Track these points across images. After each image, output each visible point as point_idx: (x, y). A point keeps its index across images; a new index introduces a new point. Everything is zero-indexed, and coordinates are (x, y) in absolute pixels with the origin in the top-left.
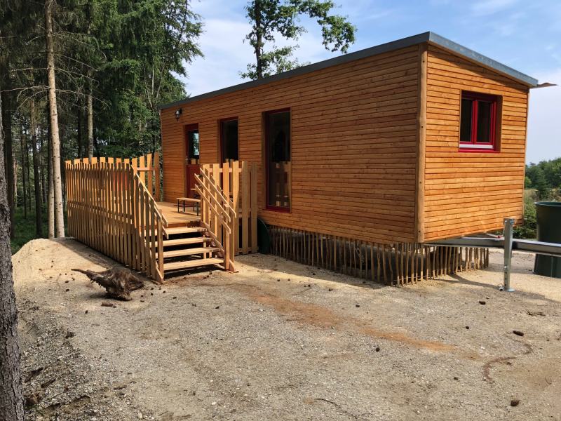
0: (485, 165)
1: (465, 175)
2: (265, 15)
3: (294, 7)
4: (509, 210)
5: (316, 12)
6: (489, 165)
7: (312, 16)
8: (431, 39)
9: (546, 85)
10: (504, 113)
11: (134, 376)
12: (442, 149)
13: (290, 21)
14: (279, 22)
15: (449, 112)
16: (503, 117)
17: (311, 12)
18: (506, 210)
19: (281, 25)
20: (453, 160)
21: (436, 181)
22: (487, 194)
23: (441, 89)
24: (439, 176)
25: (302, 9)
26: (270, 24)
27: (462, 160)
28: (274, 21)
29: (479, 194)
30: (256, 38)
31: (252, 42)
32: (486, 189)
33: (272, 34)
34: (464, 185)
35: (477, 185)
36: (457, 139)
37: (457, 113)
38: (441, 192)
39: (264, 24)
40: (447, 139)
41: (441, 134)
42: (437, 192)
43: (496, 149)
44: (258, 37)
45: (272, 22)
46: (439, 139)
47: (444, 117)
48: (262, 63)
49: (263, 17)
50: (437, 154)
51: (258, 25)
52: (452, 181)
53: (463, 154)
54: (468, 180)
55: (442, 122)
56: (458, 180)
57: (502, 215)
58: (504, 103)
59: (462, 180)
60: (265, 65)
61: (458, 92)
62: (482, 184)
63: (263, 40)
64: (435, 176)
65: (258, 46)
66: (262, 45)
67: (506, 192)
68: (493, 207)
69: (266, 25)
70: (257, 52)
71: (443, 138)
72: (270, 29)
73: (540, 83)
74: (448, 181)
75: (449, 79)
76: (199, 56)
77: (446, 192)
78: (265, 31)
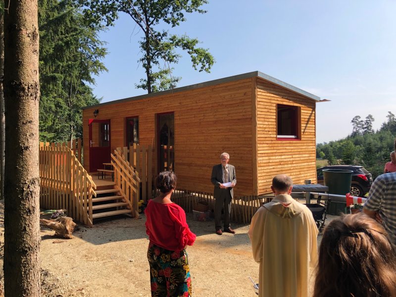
0: (292, 148)
1: (282, 154)
2: (152, 48)
3: (172, 43)
4: (309, 174)
5: (187, 47)
6: (295, 147)
7: (184, 49)
8: (259, 75)
9: (325, 100)
10: (302, 117)
11: (87, 283)
12: (267, 139)
13: (169, 52)
14: (163, 52)
15: (270, 117)
16: (302, 119)
17: (183, 46)
18: (306, 175)
19: (163, 55)
20: (274, 145)
21: (264, 158)
22: (295, 165)
23: (265, 104)
24: (266, 155)
25: (177, 44)
26: (156, 54)
27: (279, 145)
28: (159, 52)
29: (290, 165)
30: (146, 62)
31: (144, 66)
32: (294, 162)
33: (157, 60)
34: (281, 160)
35: (289, 160)
36: (275, 133)
37: (275, 117)
38: (268, 164)
39: (152, 54)
40: (270, 133)
41: (266, 130)
42: (265, 165)
43: (298, 138)
44: (148, 62)
45: (157, 52)
46: (265, 133)
47: (267, 120)
48: (150, 79)
49: (151, 49)
50: (265, 142)
51: (148, 54)
52: (274, 157)
53: (280, 142)
54: (283, 157)
55: (266, 123)
56: (277, 157)
57: (304, 178)
58: (302, 111)
59: (280, 157)
60: (153, 81)
61: (275, 105)
62: (291, 159)
63: (152, 64)
64: (263, 155)
65: (148, 67)
66: (151, 67)
67: (305, 164)
68: (298, 173)
69: (154, 54)
70: (148, 72)
71: (267, 132)
72: (156, 57)
73: (321, 99)
74: (271, 158)
75: (270, 98)
76: (105, 71)
77: (270, 164)
78: (152, 58)
